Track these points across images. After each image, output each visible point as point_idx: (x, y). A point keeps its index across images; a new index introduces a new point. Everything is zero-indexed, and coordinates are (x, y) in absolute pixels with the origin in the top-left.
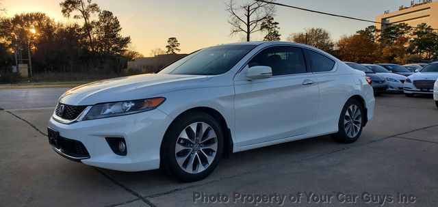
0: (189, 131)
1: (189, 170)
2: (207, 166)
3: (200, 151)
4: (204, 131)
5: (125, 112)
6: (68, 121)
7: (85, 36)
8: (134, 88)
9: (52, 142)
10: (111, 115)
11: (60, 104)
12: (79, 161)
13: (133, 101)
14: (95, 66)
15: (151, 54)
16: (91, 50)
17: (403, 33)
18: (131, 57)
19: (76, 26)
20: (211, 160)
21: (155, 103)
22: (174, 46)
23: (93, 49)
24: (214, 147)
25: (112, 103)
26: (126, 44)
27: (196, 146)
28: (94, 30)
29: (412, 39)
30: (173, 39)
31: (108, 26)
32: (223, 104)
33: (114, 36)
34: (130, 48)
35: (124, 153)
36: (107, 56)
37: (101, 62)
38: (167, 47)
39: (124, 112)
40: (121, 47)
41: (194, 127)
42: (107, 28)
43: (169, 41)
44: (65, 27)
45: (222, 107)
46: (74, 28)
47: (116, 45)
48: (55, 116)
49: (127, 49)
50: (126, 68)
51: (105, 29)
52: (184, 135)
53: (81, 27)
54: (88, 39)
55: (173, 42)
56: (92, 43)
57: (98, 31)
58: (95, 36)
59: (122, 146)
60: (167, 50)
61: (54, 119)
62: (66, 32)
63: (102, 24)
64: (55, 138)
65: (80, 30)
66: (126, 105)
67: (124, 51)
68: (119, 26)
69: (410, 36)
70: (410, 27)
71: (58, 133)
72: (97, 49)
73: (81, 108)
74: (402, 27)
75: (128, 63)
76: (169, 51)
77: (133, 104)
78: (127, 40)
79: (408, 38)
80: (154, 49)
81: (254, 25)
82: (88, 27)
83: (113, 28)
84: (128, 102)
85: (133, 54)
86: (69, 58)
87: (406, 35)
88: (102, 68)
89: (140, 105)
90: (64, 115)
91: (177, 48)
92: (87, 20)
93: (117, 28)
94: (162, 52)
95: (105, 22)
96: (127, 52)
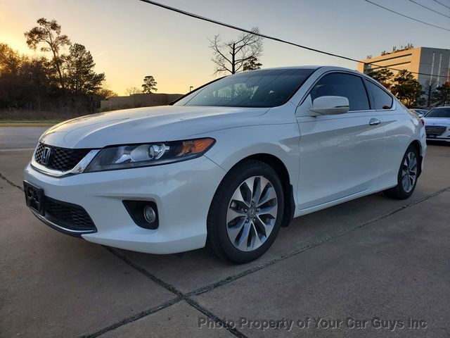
0: (244, 190)
1: (243, 247)
2: (264, 239)
3: (256, 218)
4: (262, 189)
5: (154, 160)
6: (60, 173)
7: (53, 71)
8: (177, 120)
9: (31, 204)
10: (127, 165)
11: (43, 145)
12: (78, 235)
13: (167, 143)
14: (66, 104)
15: (126, 94)
16: (61, 87)
17: (384, 79)
18: (105, 95)
19: (44, 59)
20: (269, 229)
21: (200, 147)
22: (150, 85)
23: (63, 86)
24: (273, 211)
25: (131, 147)
26: (99, 81)
27: (252, 212)
28: (64, 64)
29: (393, 85)
30: (149, 77)
31: (80, 61)
32: (286, 149)
33: (87, 72)
34: (105, 86)
35: (154, 225)
36: (79, 94)
37: (73, 100)
38: (143, 86)
39: (151, 161)
40: (95, 84)
41: (250, 183)
42: (79, 63)
43: (145, 80)
44: (30, 60)
45: (285, 153)
46: (41, 62)
47: (89, 82)
48: (34, 163)
49: (101, 86)
50: (100, 107)
51: (77, 65)
52: (238, 196)
53: (49, 61)
54: (57, 75)
55: (149, 81)
56: (62, 80)
57: (68, 66)
58: (66, 71)
59: (150, 214)
60: (143, 90)
61: (33, 167)
62: (32, 66)
63: (73, 59)
64: (37, 198)
65: (49, 64)
66: (156, 149)
67: (99, 88)
68: (92, 61)
69: (391, 82)
70: (392, 73)
71: (42, 191)
72: (67, 86)
73: (82, 153)
74: (384, 73)
75: (102, 102)
76: (145, 90)
77: (168, 148)
78: (101, 77)
79: (389, 85)
80: (130, 88)
81: (240, 64)
82: (57, 61)
83: (85, 64)
84: (159, 144)
85: (107, 93)
86: (36, 94)
87: (387, 82)
88: (74, 107)
89: (177, 150)
90: (51, 163)
91: (154, 87)
92: (56, 54)
93: (90, 63)
94: (138, 91)
95: (77, 57)
96: (101, 90)
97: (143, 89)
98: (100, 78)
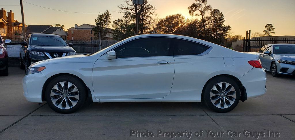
19: (196, 20)
22: (270, 30)
23: (205, 34)
26: (227, 30)
28: (207, 22)
30: (269, 25)
31: (216, 19)
33: (220, 26)
38: (264, 31)
40: (225, 32)
43: (266, 27)
46: (195, 22)
47: (221, 32)
49: (228, 34)
51: (214, 21)
52: (56, 88)
53: (199, 21)
55: (270, 27)
56: (205, 31)
57: (209, 23)
58: (207, 26)
62: (191, 25)
63: (212, 18)
65: (199, 23)
67: (226, 35)
68: (223, 18)
75: (232, 43)
76: (266, 34)
82: (203, 21)
83: (219, 21)
91: (273, 31)
92: (203, 16)
93: (221, 20)
94: (260, 35)
95: (214, 17)
96: (228, 36)
97: (264, 33)
98: (227, 28)
